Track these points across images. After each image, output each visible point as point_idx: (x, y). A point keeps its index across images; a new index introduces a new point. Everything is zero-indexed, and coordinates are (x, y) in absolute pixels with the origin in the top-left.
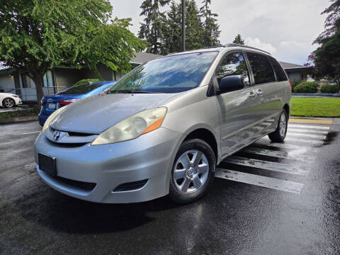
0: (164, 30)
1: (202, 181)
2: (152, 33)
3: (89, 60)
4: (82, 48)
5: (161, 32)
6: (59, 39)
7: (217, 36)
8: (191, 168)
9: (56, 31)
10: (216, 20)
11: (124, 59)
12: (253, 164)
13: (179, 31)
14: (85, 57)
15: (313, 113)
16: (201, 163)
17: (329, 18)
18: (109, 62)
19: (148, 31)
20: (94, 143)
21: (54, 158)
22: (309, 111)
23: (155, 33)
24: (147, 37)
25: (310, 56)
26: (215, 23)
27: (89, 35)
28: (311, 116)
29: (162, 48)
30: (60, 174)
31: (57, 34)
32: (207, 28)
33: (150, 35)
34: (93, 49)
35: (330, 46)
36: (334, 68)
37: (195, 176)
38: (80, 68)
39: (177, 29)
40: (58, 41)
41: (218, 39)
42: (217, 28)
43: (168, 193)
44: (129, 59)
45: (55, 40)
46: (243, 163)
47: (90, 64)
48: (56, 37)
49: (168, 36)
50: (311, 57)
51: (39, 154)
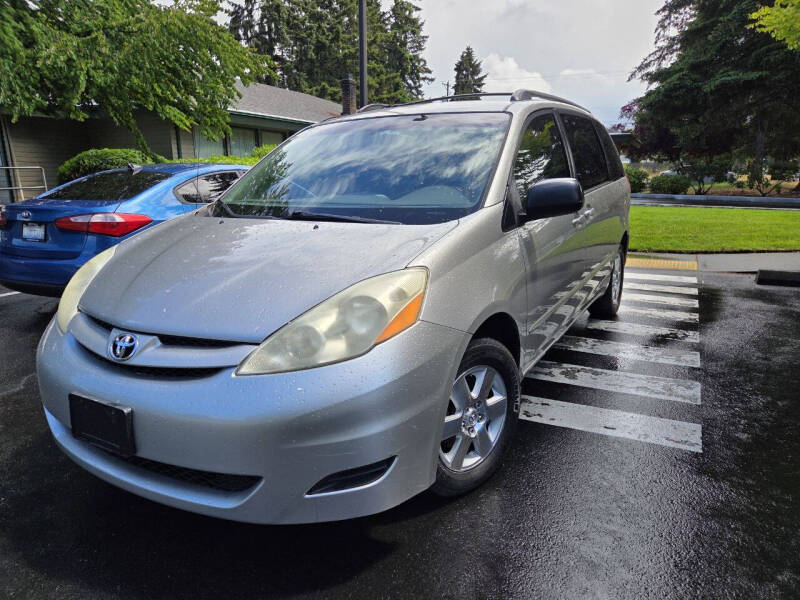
0: (292, 24)
1: (493, 435)
2: (262, 31)
3: (113, 100)
4: (94, 68)
5: (284, 28)
6: (30, 42)
7: (420, 48)
8: (471, 410)
9: (19, 19)
10: (418, 9)
11: (213, 102)
12: (574, 377)
13: (331, 30)
14: (103, 93)
15: (653, 244)
16: (491, 395)
17: (663, 21)
18: (167, 108)
19: (249, 26)
20: (244, 370)
21: (126, 411)
22: (643, 239)
23: (269, 33)
24: (248, 40)
25: (624, 109)
26: (415, 15)
27: (113, 33)
28: (650, 250)
29: (286, 70)
30: (145, 452)
31: (21, 26)
32: (395, 26)
33: (257, 36)
34: (125, 71)
35: (675, 88)
36: (674, 138)
37: (478, 426)
38: (82, 117)
39: (325, 25)
40: (27, 46)
41: (422, 55)
42: (419, 28)
43: (433, 481)
44: (226, 103)
45: (18, 44)
46: (550, 374)
47: (115, 109)
48: (21, 34)
49: (303, 41)
50: (626, 110)
51: (72, 398)
